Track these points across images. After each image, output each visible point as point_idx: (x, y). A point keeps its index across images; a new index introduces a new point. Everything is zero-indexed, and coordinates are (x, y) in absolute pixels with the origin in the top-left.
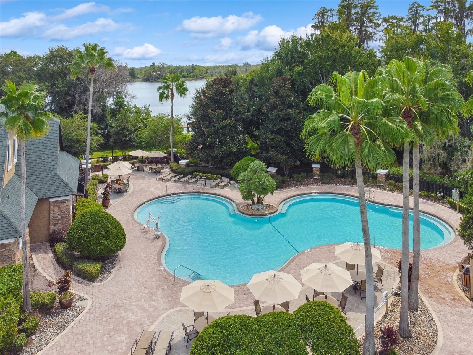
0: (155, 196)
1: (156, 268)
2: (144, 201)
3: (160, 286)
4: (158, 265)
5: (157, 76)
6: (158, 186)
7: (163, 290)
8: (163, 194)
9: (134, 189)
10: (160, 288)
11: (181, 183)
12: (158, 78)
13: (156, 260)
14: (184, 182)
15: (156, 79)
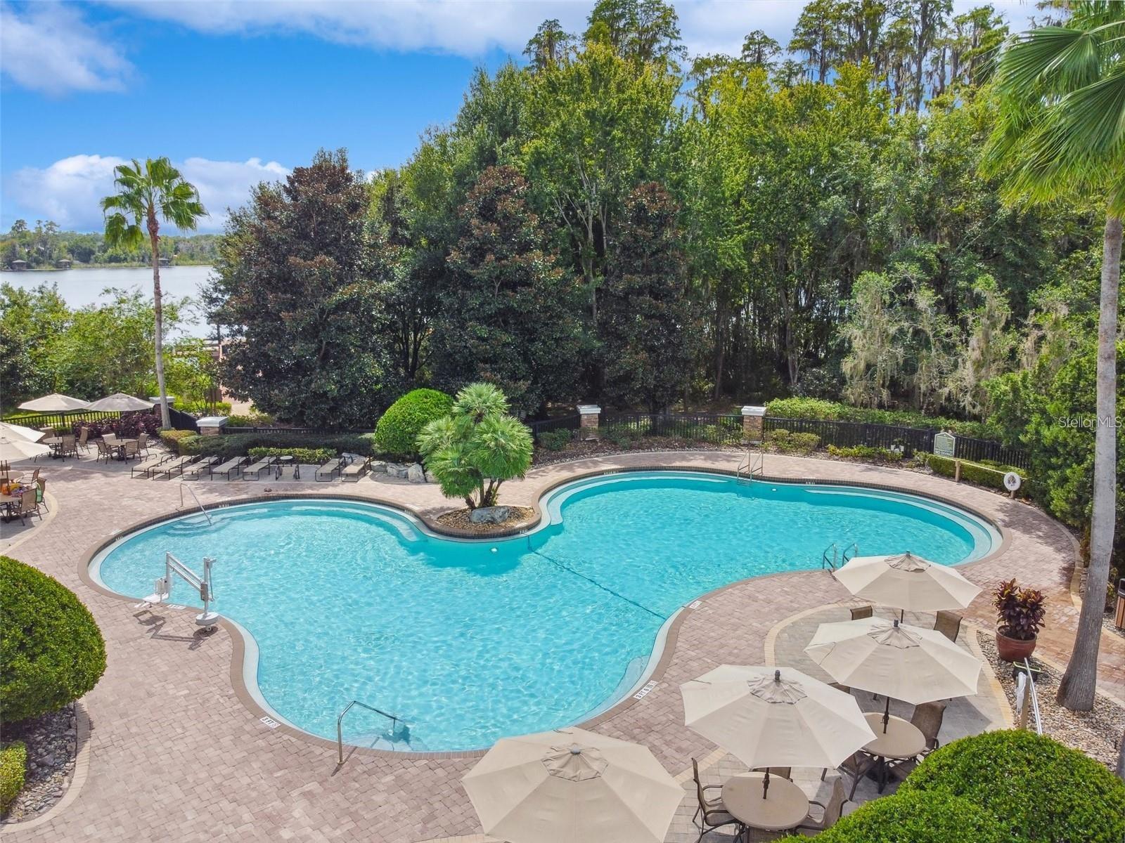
0: (146, 518)
1: (247, 728)
2: (113, 533)
3: (289, 784)
4: (250, 716)
5: (35, 255)
6: (145, 492)
7: (309, 795)
8: (172, 509)
9: (62, 507)
10: (295, 794)
11: (220, 479)
12: (38, 262)
13: (235, 699)
14: (228, 476)
15: (34, 264)
